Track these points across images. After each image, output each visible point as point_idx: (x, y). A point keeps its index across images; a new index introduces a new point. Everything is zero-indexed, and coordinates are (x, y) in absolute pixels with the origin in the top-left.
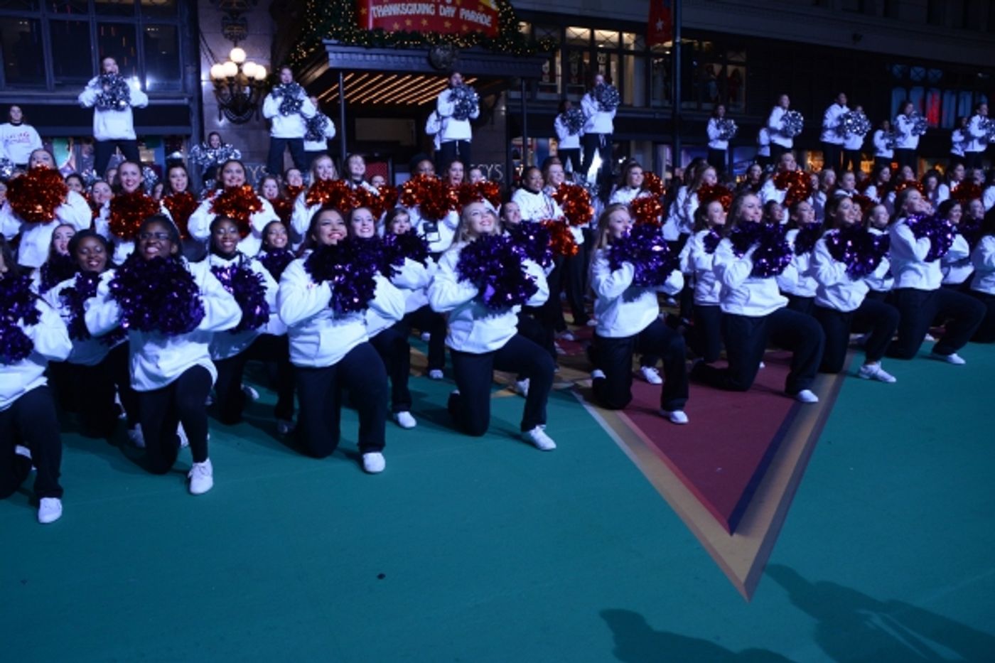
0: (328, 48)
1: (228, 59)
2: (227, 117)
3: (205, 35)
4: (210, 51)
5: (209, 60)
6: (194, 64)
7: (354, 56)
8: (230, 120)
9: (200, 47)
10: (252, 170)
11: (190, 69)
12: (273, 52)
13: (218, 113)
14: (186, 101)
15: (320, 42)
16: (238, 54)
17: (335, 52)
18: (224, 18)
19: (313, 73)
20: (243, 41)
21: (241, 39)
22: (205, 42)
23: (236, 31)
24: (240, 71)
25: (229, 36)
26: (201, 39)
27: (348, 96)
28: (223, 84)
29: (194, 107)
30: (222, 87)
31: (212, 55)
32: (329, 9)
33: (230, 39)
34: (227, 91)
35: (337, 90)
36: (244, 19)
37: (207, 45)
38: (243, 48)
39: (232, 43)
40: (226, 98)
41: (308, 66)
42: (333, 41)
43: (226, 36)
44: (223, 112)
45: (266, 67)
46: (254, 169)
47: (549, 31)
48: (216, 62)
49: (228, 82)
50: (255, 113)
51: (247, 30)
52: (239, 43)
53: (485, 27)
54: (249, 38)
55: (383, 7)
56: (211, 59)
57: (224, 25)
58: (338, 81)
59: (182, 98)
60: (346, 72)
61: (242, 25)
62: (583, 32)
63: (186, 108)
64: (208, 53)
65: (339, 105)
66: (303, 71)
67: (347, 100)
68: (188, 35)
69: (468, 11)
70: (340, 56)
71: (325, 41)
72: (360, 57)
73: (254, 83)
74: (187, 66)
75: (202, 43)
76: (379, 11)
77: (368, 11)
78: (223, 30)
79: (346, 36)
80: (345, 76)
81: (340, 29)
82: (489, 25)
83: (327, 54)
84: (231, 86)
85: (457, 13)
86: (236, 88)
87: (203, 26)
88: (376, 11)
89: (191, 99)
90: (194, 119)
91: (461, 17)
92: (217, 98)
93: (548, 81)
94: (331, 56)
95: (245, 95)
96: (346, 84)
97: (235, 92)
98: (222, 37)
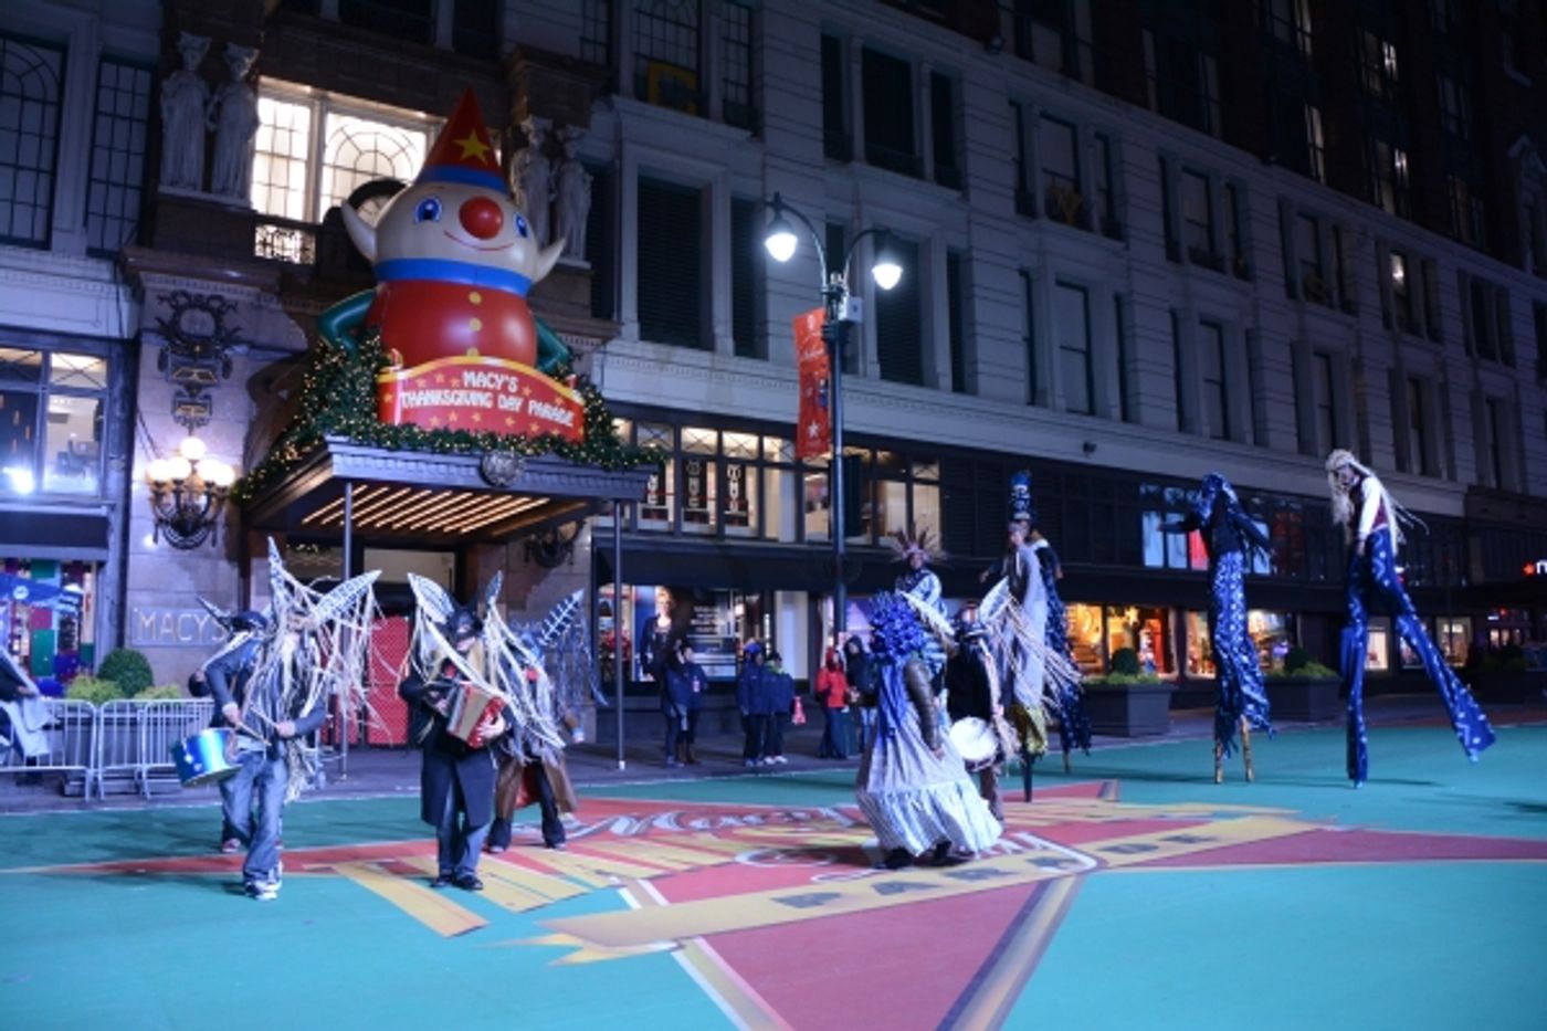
0: (332, 448)
1: (177, 452)
2: (167, 538)
3: (145, 418)
4: (149, 438)
5: (146, 452)
6: (123, 457)
7: (370, 461)
8: (171, 543)
9: (136, 433)
10: (198, 620)
11: (116, 465)
12: (247, 447)
13: (153, 530)
14: (103, 511)
15: (321, 438)
16: (193, 446)
17: (342, 454)
18: (179, 394)
19: (306, 481)
20: (203, 428)
21: (199, 425)
22: (144, 425)
23: (193, 413)
24: (194, 472)
25: (182, 420)
26: (138, 421)
27: (358, 515)
28: (164, 489)
29: (116, 521)
30: (163, 494)
31: (154, 447)
32: (339, 393)
33: (184, 424)
34: (170, 499)
35: (342, 506)
36: (207, 397)
37: (146, 431)
38: (202, 437)
39: (185, 430)
40: (168, 510)
41: (300, 471)
42: (341, 439)
43: (177, 419)
44: (160, 532)
45: (235, 467)
46: (202, 618)
47: (657, 432)
48: (158, 456)
49: (174, 487)
50: (211, 535)
51: (211, 413)
52: (197, 430)
53: (563, 427)
54: (211, 424)
55: (417, 393)
56: (150, 451)
57: (177, 404)
58: (343, 494)
59: (99, 506)
60: (356, 482)
61: (204, 405)
62: (707, 437)
63: (103, 523)
64: (148, 445)
65: (343, 528)
66: (292, 477)
67: (355, 522)
68: (118, 413)
69: (541, 404)
70: (350, 460)
71: (328, 438)
72: (380, 463)
73: (213, 490)
74: (112, 458)
75: (139, 426)
76: (411, 399)
77: (394, 399)
78: (173, 411)
79: (359, 434)
80: (354, 488)
81: (352, 422)
82: (570, 425)
83: (329, 456)
84: (177, 493)
85: (525, 406)
86: (184, 496)
87: (144, 402)
88: (407, 399)
89: (112, 508)
90: (114, 539)
91: (530, 411)
92: (154, 512)
93: (654, 502)
94: (336, 458)
95: (198, 507)
96: (356, 498)
97: (182, 502)
98: (171, 419)
